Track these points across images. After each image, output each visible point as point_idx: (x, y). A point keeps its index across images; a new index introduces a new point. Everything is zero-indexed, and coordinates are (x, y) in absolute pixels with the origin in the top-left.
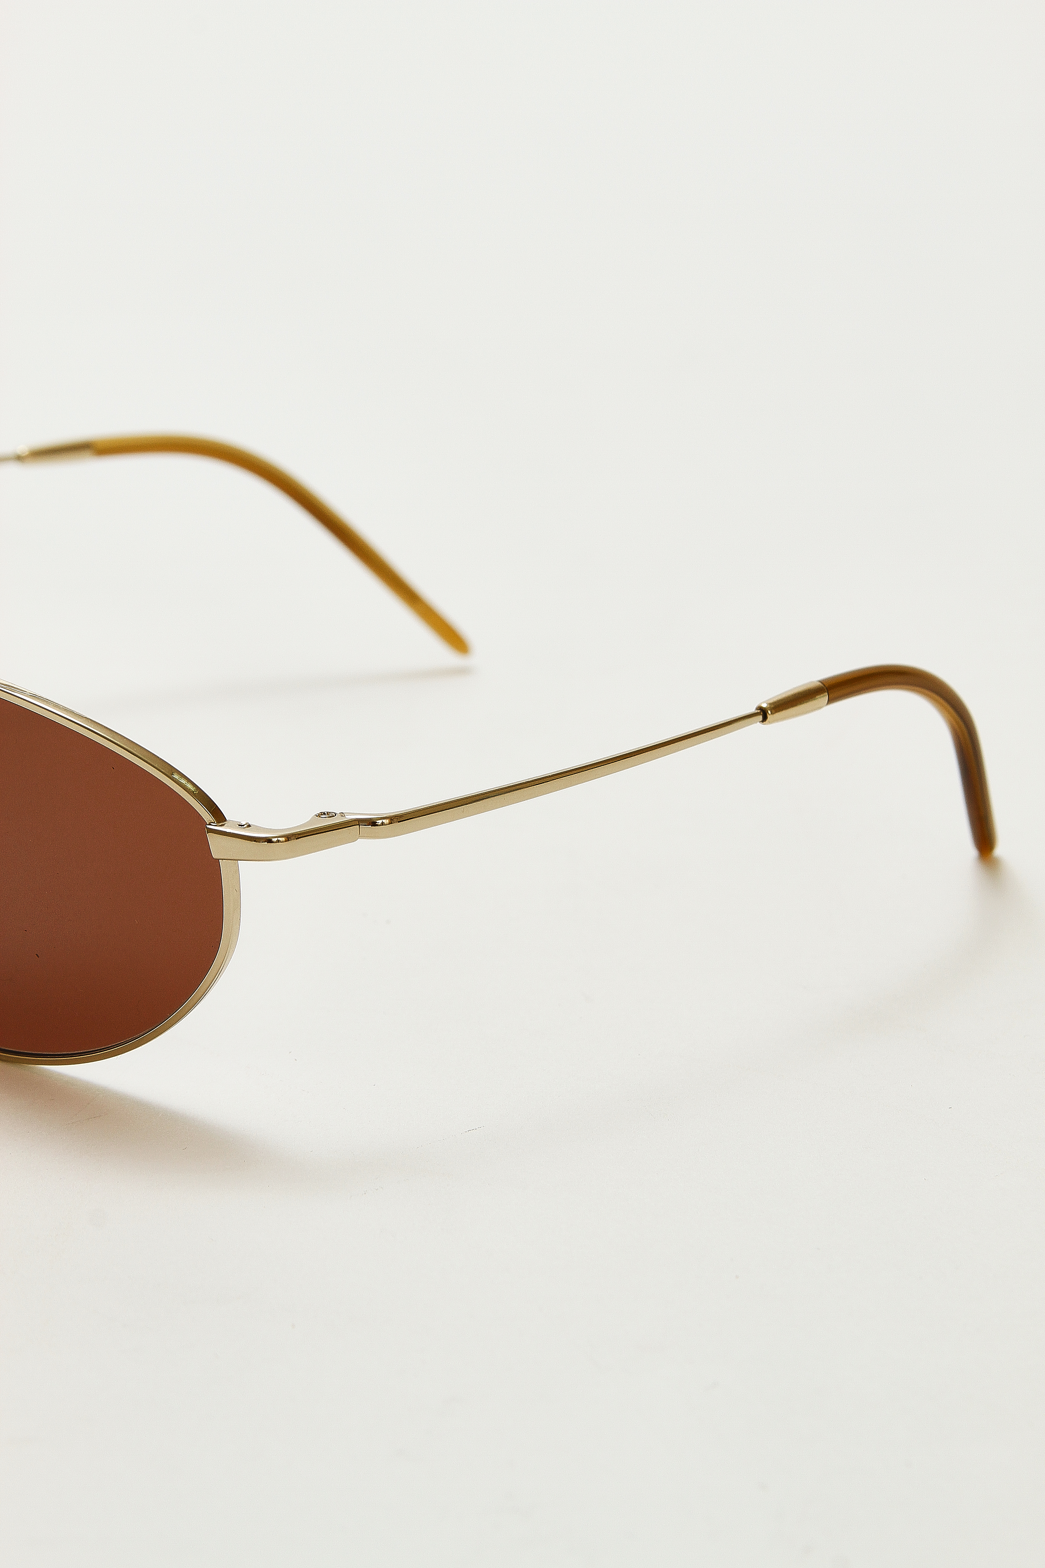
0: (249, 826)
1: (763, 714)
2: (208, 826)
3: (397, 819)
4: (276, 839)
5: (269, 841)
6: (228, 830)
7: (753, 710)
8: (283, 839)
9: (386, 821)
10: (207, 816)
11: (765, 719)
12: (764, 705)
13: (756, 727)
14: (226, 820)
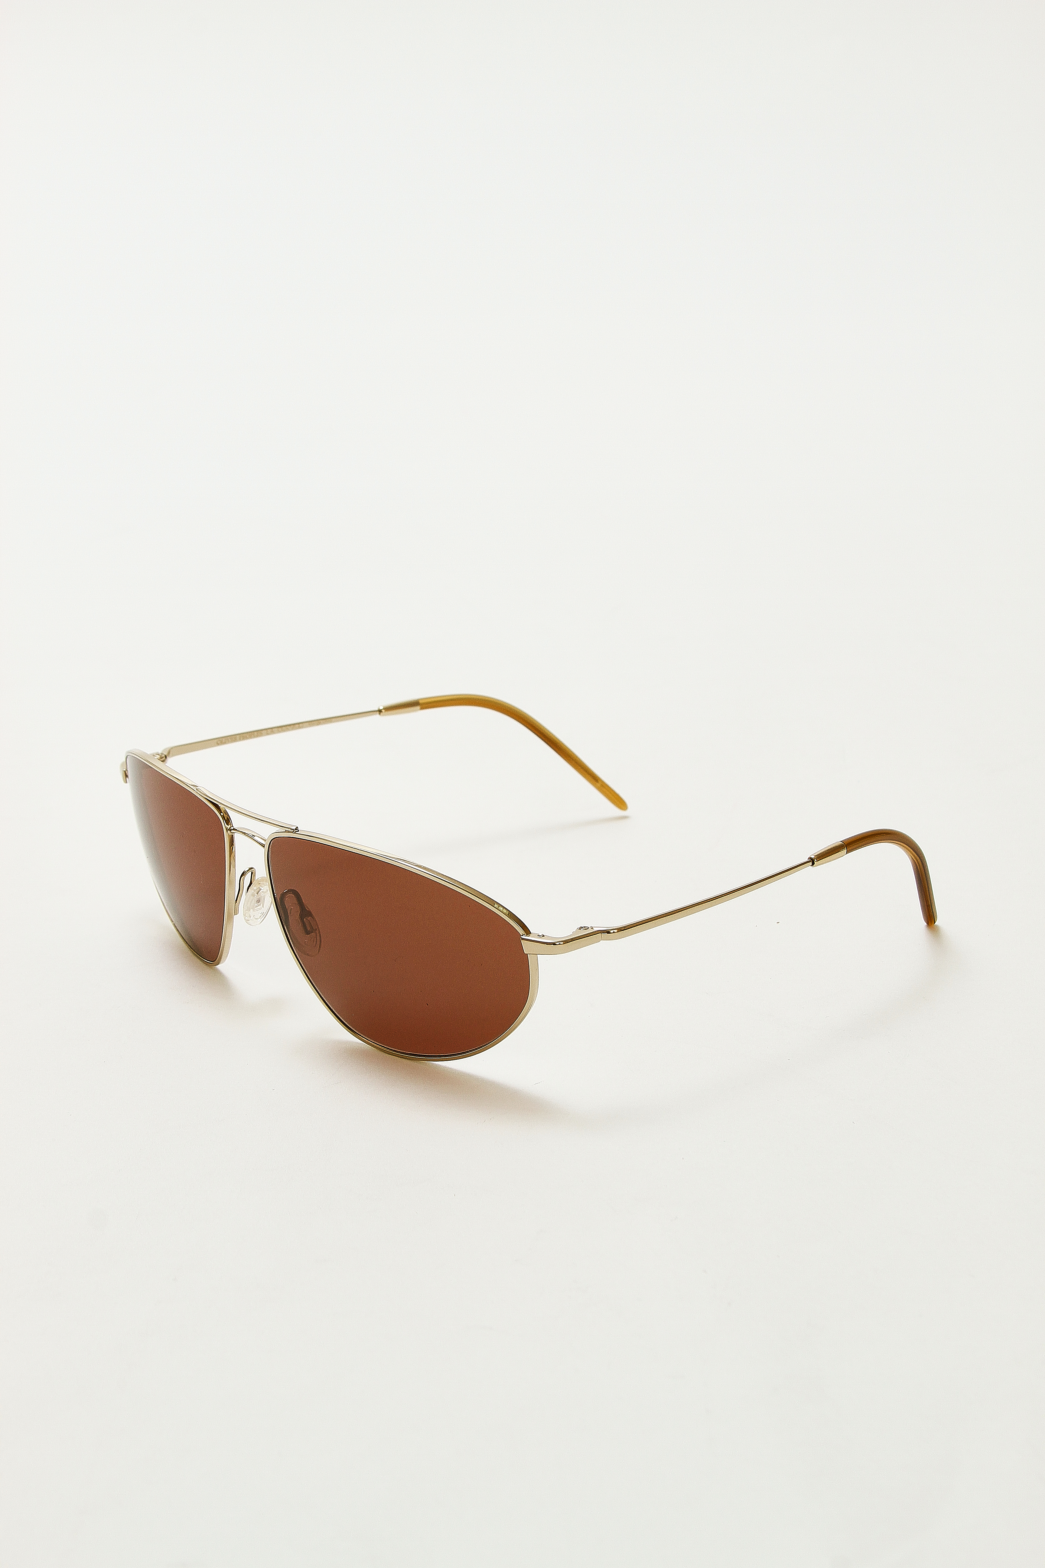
0: (544, 936)
1: (812, 861)
2: (522, 937)
3: (621, 929)
4: (558, 943)
5: (554, 944)
6: (533, 939)
7: (807, 860)
8: (562, 943)
9: (616, 931)
10: (521, 931)
11: (813, 864)
12: (813, 857)
13: (809, 868)
14: (531, 933)
